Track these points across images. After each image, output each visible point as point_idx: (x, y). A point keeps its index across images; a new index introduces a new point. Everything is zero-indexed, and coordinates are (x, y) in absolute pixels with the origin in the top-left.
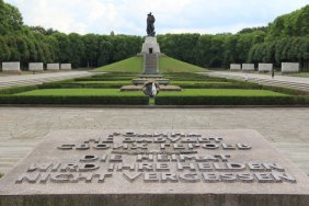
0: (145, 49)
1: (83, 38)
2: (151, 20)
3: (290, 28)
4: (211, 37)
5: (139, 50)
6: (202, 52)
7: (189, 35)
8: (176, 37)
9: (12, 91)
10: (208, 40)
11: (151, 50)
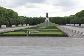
0: (46, 21)
1: (33, 18)
2: (47, 14)
3: (79, 15)
4: (62, 17)
5: (45, 21)
6: (60, 21)
7: (57, 17)
8: (54, 17)
9: (3, 33)
10: (62, 18)
11: (47, 21)
